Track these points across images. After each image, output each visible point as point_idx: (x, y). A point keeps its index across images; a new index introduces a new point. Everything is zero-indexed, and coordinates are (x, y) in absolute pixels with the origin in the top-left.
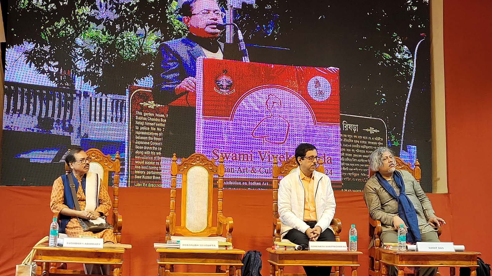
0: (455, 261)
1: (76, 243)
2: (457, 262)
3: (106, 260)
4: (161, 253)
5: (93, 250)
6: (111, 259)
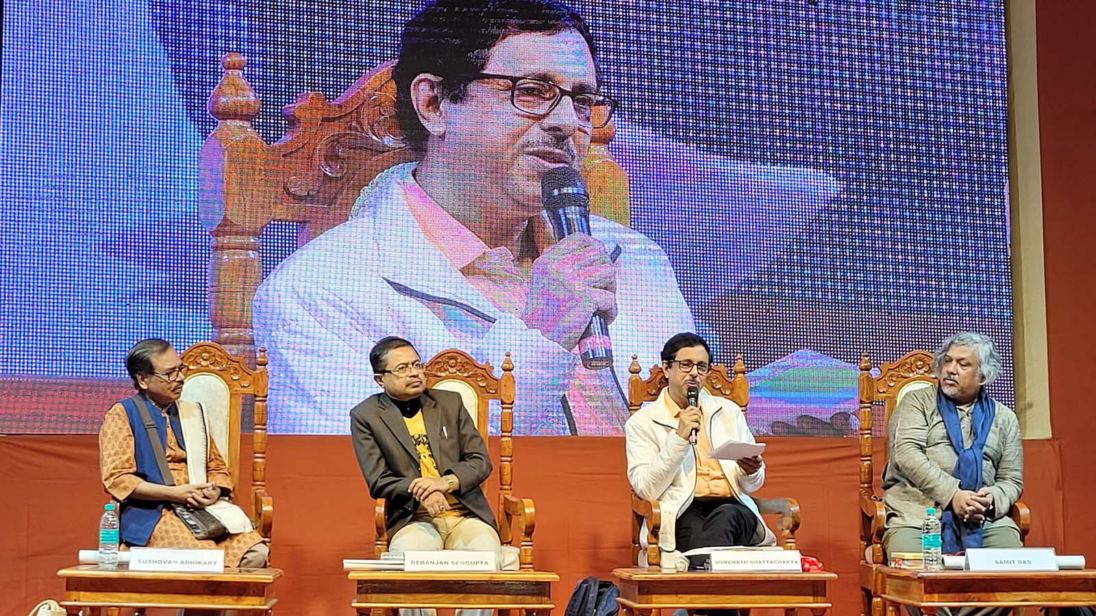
0: (1056, 594)
1: (160, 562)
2: (1063, 595)
3: (229, 599)
4: (360, 582)
5: (198, 577)
6: (243, 598)
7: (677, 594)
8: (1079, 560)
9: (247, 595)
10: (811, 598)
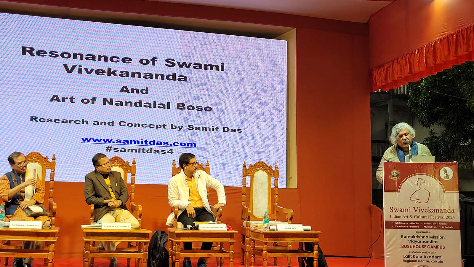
0: (303, 238)
1: (20, 225)
2: (305, 239)
3: (43, 238)
4: (87, 232)
5: (33, 231)
6: (48, 237)
7: (188, 237)
8: (309, 228)
9: (49, 237)
10: (229, 239)
